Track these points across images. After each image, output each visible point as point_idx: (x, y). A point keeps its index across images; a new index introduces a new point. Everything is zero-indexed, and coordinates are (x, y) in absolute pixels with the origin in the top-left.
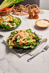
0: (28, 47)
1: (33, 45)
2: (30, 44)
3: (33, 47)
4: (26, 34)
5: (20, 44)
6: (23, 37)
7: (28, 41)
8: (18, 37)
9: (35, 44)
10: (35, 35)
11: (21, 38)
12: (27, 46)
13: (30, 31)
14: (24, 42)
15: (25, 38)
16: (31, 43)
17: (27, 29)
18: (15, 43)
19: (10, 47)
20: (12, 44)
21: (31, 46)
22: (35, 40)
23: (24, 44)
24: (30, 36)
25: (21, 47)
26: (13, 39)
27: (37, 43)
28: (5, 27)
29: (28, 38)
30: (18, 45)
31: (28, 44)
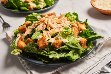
0: (63, 55)
1: (77, 51)
2: (69, 47)
3: (75, 57)
4: (63, 21)
5: (41, 44)
6: (52, 28)
7: (65, 40)
8: (40, 27)
9: (82, 49)
10: (87, 28)
12: (59, 52)
13: (75, 17)
14: (53, 41)
15: (57, 31)
16: (73, 44)
17: (67, 12)
18: (29, 41)
19: (15, 50)
20: (23, 44)
21: (70, 54)
22: (84, 40)
23: (52, 47)
24: (73, 26)
25: (42, 53)
26: (28, 32)
27: (91, 47)
28: (19, 6)
29: (65, 32)
30: (36, 49)
31: (64, 47)
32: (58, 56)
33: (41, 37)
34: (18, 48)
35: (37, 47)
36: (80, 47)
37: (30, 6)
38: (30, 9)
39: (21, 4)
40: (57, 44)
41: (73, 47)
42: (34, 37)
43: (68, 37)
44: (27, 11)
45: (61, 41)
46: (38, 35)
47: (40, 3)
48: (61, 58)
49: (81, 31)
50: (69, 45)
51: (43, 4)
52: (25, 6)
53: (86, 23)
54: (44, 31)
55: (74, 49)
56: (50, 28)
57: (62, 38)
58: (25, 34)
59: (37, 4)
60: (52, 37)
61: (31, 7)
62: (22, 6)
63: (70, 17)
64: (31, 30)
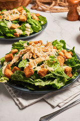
0: (48, 83)
1: (61, 79)
2: (54, 75)
3: (60, 85)
4: (50, 50)
5: (27, 73)
6: (38, 57)
7: (51, 69)
8: (26, 56)
9: (66, 77)
10: (73, 56)
11: (33, 58)
12: (44, 80)
13: (62, 45)
14: (39, 69)
15: (43, 59)
16: (58, 73)
18: (16, 70)
19: (3, 78)
20: (10, 72)
21: (55, 82)
22: (69, 68)
23: (38, 75)
24: (59, 55)
25: (28, 81)
26: (14, 60)
27: (75, 75)
28: (5, 33)
29: (51, 60)
30: (22, 77)
31: (49, 75)
32: (43, 84)
33: (27, 65)
34: (5, 76)
35: (24, 75)
36: (65, 75)
37: (16, 33)
38: (16, 36)
39: (7, 30)
40: (43, 72)
41: (58, 75)
42: (20, 65)
43: (53, 65)
44: (13, 38)
45: (46, 70)
46: (25, 64)
47: (27, 29)
48: (46, 85)
49: (67, 60)
50: (54, 73)
51: (29, 30)
52: (11, 33)
53: (73, 51)
54: (30, 60)
55: (59, 77)
56: (36, 57)
57: (47, 66)
58: (12, 62)
59: (23, 30)
60: (38, 65)
61: (18, 34)
62: (8, 33)
63: (57, 45)
64: (17, 58)
